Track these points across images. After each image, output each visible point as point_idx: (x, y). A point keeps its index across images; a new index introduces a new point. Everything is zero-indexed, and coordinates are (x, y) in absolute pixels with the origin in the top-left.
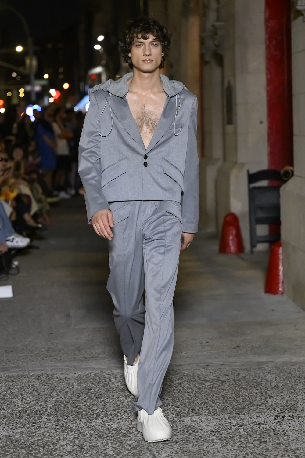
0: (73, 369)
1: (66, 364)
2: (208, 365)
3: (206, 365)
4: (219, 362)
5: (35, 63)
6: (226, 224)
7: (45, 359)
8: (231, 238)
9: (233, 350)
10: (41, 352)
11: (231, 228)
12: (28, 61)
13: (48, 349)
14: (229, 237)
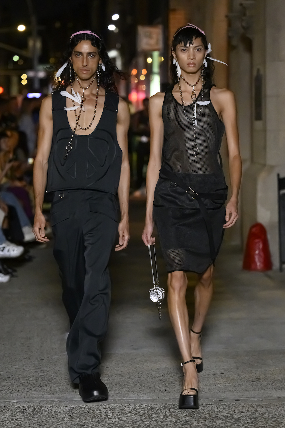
0: (65, 402)
1: (56, 395)
2: (221, 400)
3: (219, 400)
4: (235, 397)
5: (39, 45)
6: (252, 236)
7: (33, 389)
8: (257, 252)
9: (252, 383)
10: (28, 381)
11: (257, 241)
12: (31, 43)
13: (37, 378)
14: (255, 251)
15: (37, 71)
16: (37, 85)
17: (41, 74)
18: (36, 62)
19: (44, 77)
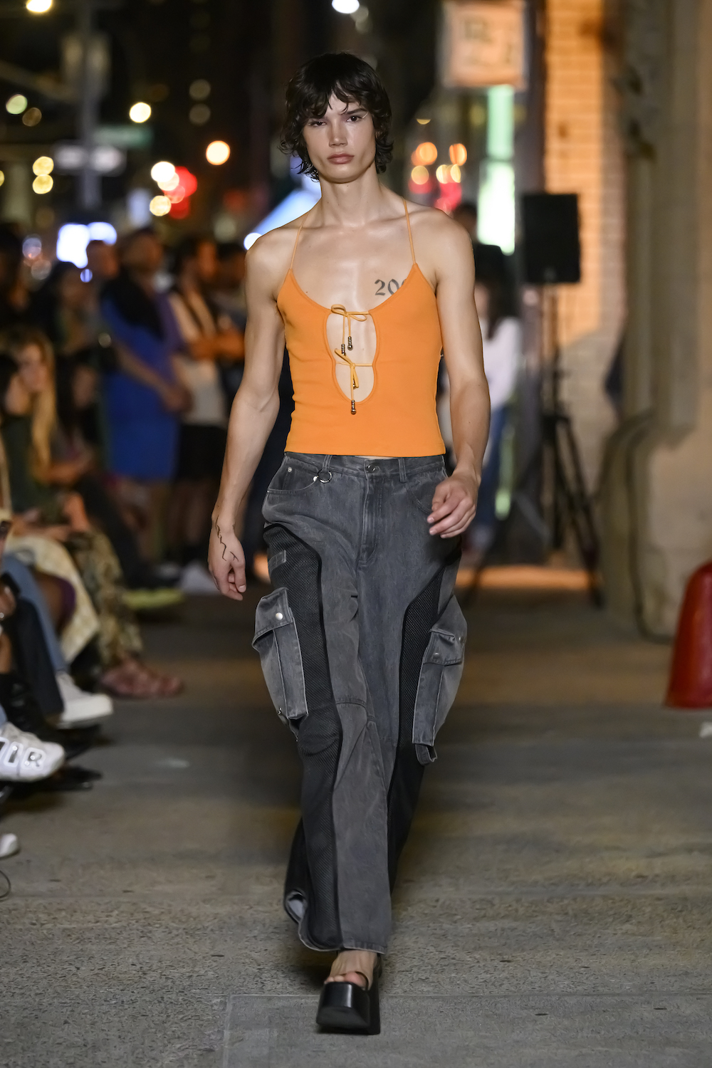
5: (98, 59)
12: (72, 53)
15: (90, 147)
16: (90, 195)
17: (107, 160)
18: (87, 116)
19: (113, 171)
